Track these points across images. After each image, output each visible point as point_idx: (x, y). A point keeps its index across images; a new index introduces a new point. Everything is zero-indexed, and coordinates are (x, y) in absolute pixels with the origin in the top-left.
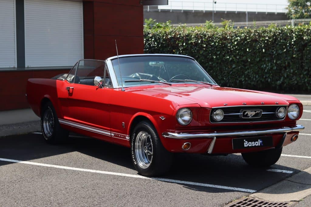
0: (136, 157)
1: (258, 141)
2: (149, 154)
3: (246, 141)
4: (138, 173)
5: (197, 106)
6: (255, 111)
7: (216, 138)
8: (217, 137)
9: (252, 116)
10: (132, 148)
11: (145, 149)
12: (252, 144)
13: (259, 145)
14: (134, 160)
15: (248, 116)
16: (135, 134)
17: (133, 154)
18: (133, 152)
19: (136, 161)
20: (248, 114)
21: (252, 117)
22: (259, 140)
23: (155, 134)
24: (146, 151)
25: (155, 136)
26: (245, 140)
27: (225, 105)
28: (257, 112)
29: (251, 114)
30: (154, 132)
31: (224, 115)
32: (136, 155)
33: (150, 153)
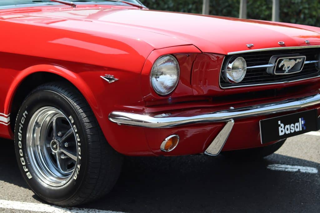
0: (30, 162)
1: (298, 121)
2: (63, 157)
3: (281, 123)
4: (33, 196)
5: (192, 49)
6: (295, 60)
7: (235, 121)
8: (236, 119)
9: (290, 68)
10: (20, 142)
11: (55, 146)
12: (290, 129)
13: (301, 130)
14: (26, 170)
15: (283, 69)
16: (26, 112)
17: (22, 155)
18: (21, 151)
19: (31, 170)
20: (284, 65)
21: (289, 71)
22: (300, 119)
23: (84, 115)
24: (58, 150)
25: (86, 120)
26: (279, 122)
27: (250, 48)
28: (298, 60)
29: (288, 64)
30: (81, 111)
31: (247, 69)
32: (29, 159)
33: (65, 155)
